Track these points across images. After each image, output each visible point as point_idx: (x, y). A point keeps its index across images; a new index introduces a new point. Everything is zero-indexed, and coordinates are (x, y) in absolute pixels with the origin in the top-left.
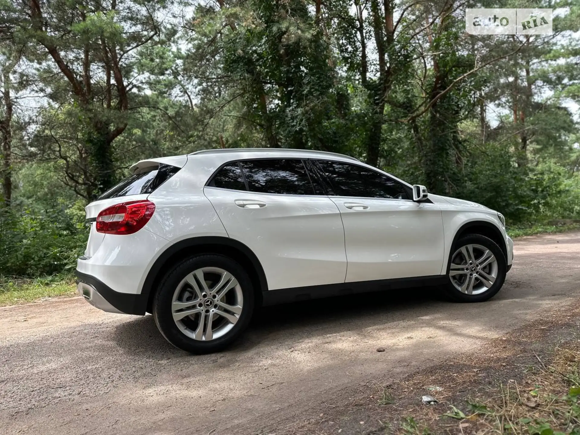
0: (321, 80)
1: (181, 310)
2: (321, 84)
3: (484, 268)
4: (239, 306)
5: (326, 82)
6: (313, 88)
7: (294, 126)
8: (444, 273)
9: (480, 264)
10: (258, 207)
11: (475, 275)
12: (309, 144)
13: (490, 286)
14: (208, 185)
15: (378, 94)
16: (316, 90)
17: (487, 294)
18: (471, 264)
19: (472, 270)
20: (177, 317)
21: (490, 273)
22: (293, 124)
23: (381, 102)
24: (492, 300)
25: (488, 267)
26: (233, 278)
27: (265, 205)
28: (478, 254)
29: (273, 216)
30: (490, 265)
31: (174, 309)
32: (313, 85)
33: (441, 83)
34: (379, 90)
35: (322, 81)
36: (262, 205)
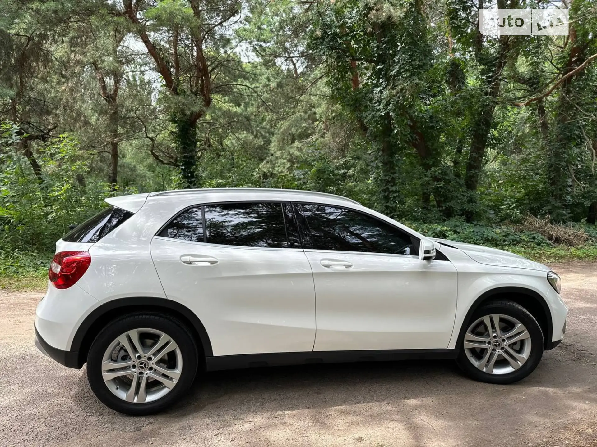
0: (414, 58)
1: (113, 370)
2: (413, 63)
3: (512, 346)
4: (178, 371)
5: (419, 61)
6: (403, 68)
7: (379, 110)
8: (452, 346)
9: (509, 338)
10: (209, 264)
11: (499, 351)
12: (395, 132)
13: (518, 368)
14: (159, 235)
15: (492, 71)
16: (407, 70)
17: (511, 376)
18: (495, 337)
19: (496, 345)
20: (107, 377)
21: (520, 351)
22: (378, 108)
23: (494, 81)
24: (519, 384)
25: (519, 344)
26: (172, 341)
27: (217, 262)
28: (507, 326)
29: (225, 275)
30: (522, 342)
31: (104, 368)
32: (403, 64)
33: (578, 56)
34: (494, 66)
35: (415, 60)
36: (212, 263)
